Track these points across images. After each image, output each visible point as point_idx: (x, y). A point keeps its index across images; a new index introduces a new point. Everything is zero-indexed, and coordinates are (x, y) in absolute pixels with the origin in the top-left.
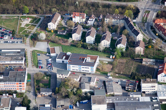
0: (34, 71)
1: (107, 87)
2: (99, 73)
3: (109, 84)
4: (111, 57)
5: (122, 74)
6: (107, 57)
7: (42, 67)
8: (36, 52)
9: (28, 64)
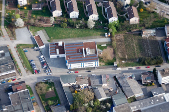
0: (31, 79)
1: (123, 88)
2: (104, 64)
3: (124, 82)
4: (106, 36)
5: (129, 59)
6: (101, 35)
7: (38, 71)
8: (21, 47)
9: (20, 70)
